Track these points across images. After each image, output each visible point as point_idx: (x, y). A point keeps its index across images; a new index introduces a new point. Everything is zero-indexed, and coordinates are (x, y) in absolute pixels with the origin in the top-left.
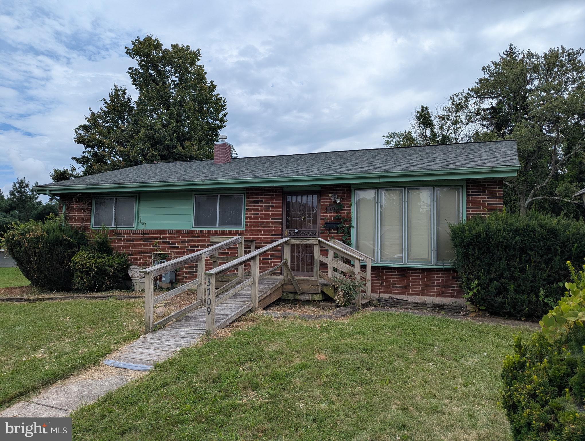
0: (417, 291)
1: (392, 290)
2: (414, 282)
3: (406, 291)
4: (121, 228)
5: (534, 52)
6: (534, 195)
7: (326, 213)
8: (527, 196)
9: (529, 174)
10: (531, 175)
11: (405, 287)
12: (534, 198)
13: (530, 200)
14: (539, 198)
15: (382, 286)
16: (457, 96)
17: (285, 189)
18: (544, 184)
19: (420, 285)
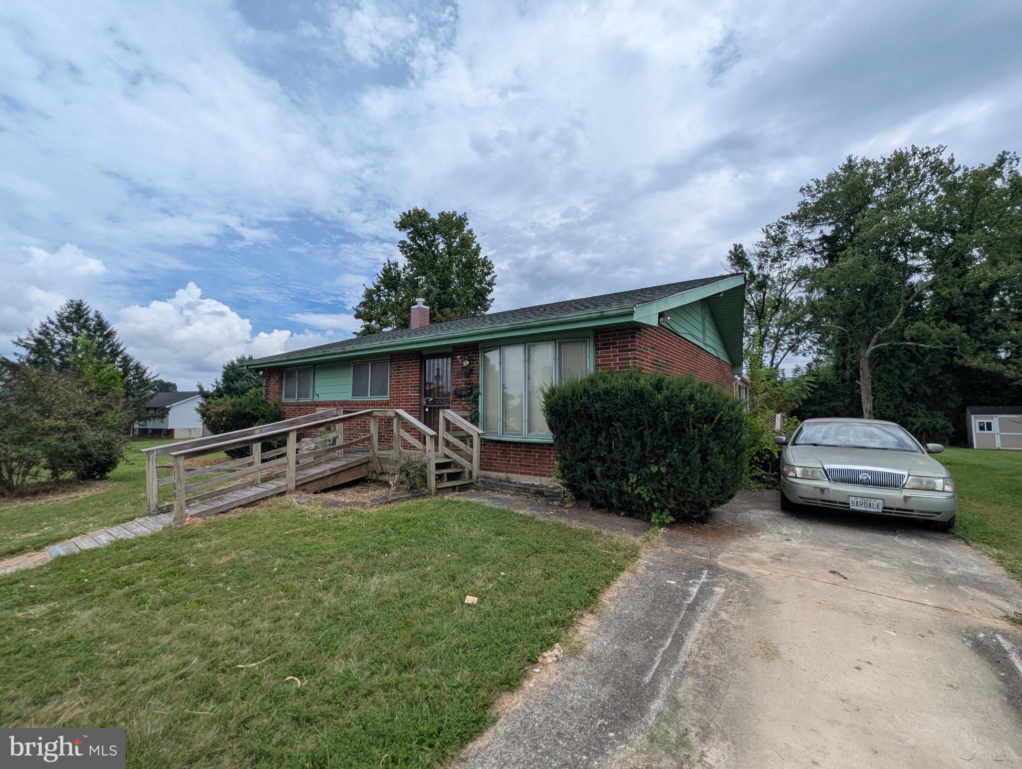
0: (543, 471)
1: (518, 469)
2: (541, 460)
3: (533, 470)
4: (303, 400)
5: (871, 160)
6: (878, 342)
7: (458, 378)
8: (868, 344)
9: (870, 314)
10: (874, 316)
11: (531, 466)
12: (878, 346)
13: (873, 348)
14: (885, 344)
15: (510, 464)
16: (771, 227)
17: (425, 353)
18: (891, 327)
19: (546, 464)
